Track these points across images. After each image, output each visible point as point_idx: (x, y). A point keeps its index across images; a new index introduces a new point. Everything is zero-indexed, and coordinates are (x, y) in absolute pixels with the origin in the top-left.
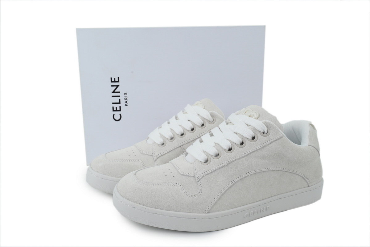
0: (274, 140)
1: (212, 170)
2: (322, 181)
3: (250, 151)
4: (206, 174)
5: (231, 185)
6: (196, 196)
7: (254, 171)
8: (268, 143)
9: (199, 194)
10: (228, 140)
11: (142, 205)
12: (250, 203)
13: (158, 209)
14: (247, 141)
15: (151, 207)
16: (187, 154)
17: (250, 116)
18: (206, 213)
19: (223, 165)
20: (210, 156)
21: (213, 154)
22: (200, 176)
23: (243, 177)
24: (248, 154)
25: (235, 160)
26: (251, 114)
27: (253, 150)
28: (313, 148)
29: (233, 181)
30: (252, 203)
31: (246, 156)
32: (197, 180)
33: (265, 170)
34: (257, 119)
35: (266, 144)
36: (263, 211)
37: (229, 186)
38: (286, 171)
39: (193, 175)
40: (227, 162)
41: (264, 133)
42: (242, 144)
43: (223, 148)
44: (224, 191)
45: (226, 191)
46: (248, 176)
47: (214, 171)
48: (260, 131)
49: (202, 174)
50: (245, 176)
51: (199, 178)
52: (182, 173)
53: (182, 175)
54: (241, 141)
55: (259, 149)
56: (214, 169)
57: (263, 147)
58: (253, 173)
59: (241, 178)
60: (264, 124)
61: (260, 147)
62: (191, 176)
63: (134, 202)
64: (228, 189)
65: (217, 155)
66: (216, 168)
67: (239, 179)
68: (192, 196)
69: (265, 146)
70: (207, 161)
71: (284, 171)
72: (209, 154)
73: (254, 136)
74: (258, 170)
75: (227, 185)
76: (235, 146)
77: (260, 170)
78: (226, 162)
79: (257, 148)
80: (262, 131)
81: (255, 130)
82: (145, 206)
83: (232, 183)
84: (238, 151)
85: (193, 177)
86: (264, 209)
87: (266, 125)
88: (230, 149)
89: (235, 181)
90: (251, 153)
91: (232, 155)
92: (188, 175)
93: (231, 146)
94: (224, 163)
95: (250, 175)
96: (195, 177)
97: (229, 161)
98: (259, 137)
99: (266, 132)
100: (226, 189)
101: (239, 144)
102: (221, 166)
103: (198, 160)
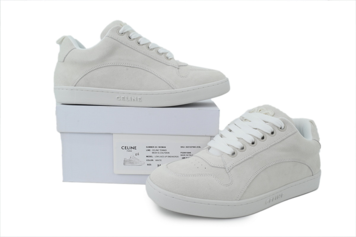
0: (290, 134)
1: (240, 162)
2: (320, 171)
3: (270, 144)
4: (235, 165)
5: (256, 174)
6: (229, 185)
7: (274, 162)
8: (285, 137)
9: (231, 183)
10: (250, 135)
11: (181, 195)
12: (270, 191)
13: (197, 198)
14: (267, 135)
15: (189, 197)
16: (209, 148)
17: (266, 114)
18: (238, 200)
19: (249, 157)
20: (236, 149)
21: (239, 148)
22: (230, 167)
23: (266, 167)
24: (270, 147)
25: (259, 153)
26: (266, 112)
27: (273, 144)
28: (316, 141)
29: (258, 171)
30: (272, 191)
31: (268, 148)
32: (228, 171)
33: (283, 161)
34: (273, 116)
35: (283, 138)
36: (279, 198)
37: (255, 176)
38: (299, 161)
39: (223, 167)
40: (253, 155)
41: (281, 128)
42: (263, 138)
43: (247, 142)
44: (252, 180)
45: (253, 180)
46: (270, 166)
47: (241, 163)
48: (277, 127)
49: (231, 166)
50: (267, 166)
51: (229, 169)
52: (213, 165)
53: (213, 166)
54: (262, 136)
55: (278, 143)
56: (242, 161)
57: (282, 141)
58: (273, 164)
59: (264, 168)
60: (281, 121)
61: (278, 141)
62: (221, 168)
63: (173, 193)
64: (255, 178)
65: (243, 148)
66: (243, 160)
67: (263, 169)
68: (225, 185)
69: (283, 140)
70: (234, 154)
71: (297, 162)
72: (235, 147)
73: (273, 131)
74: (277, 161)
75: (254, 175)
76: (257, 140)
77: (279, 161)
78: (251, 154)
79: (277, 142)
80: (280, 127)
81: (273, 126)
82: (184, 195)
83: (258, 173)
84: (260, 144)
85: (223, 168)
86: (280, 196)
87: (283, 122)
88: (253, 143)
89: (260, 171)
90: (272, 146)
91: (255, 148)
92: (218, 166)
93: (254, 141)
94: (249, 155)
95: (271, 165)
96: (225, 168)
97: (254, 153)
98: (277, 132)
99: (283, 128)
100: (253, 178)
101: (261, 138)
102: (247, 158)
103: (225, 153)
